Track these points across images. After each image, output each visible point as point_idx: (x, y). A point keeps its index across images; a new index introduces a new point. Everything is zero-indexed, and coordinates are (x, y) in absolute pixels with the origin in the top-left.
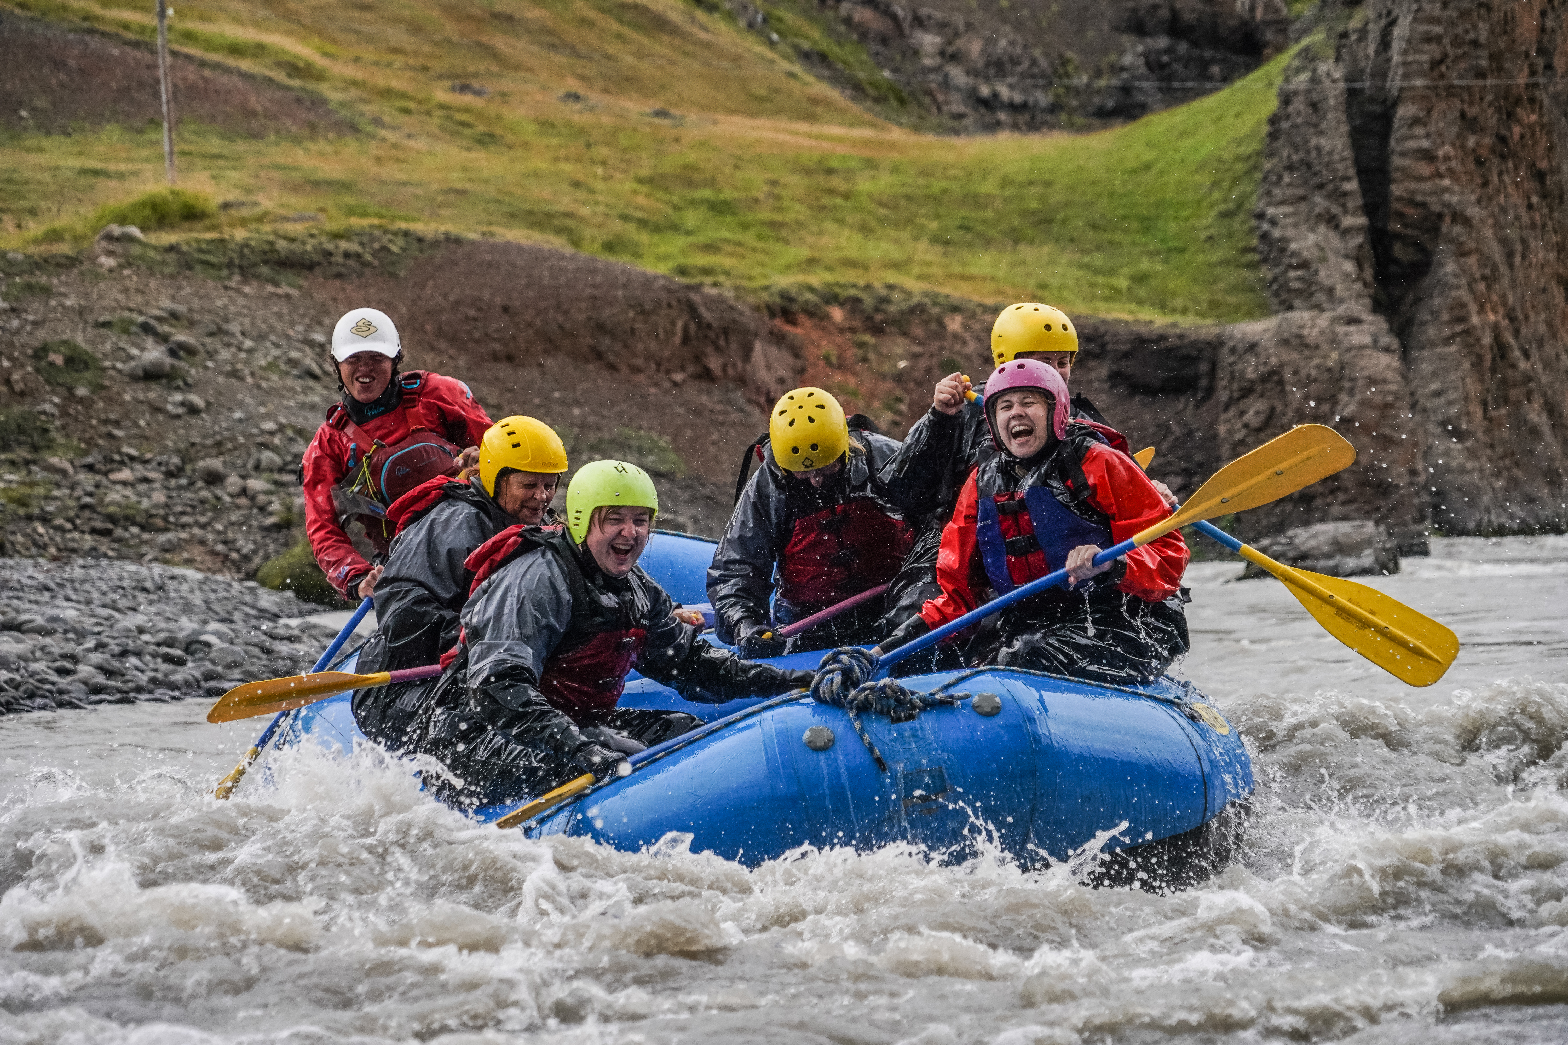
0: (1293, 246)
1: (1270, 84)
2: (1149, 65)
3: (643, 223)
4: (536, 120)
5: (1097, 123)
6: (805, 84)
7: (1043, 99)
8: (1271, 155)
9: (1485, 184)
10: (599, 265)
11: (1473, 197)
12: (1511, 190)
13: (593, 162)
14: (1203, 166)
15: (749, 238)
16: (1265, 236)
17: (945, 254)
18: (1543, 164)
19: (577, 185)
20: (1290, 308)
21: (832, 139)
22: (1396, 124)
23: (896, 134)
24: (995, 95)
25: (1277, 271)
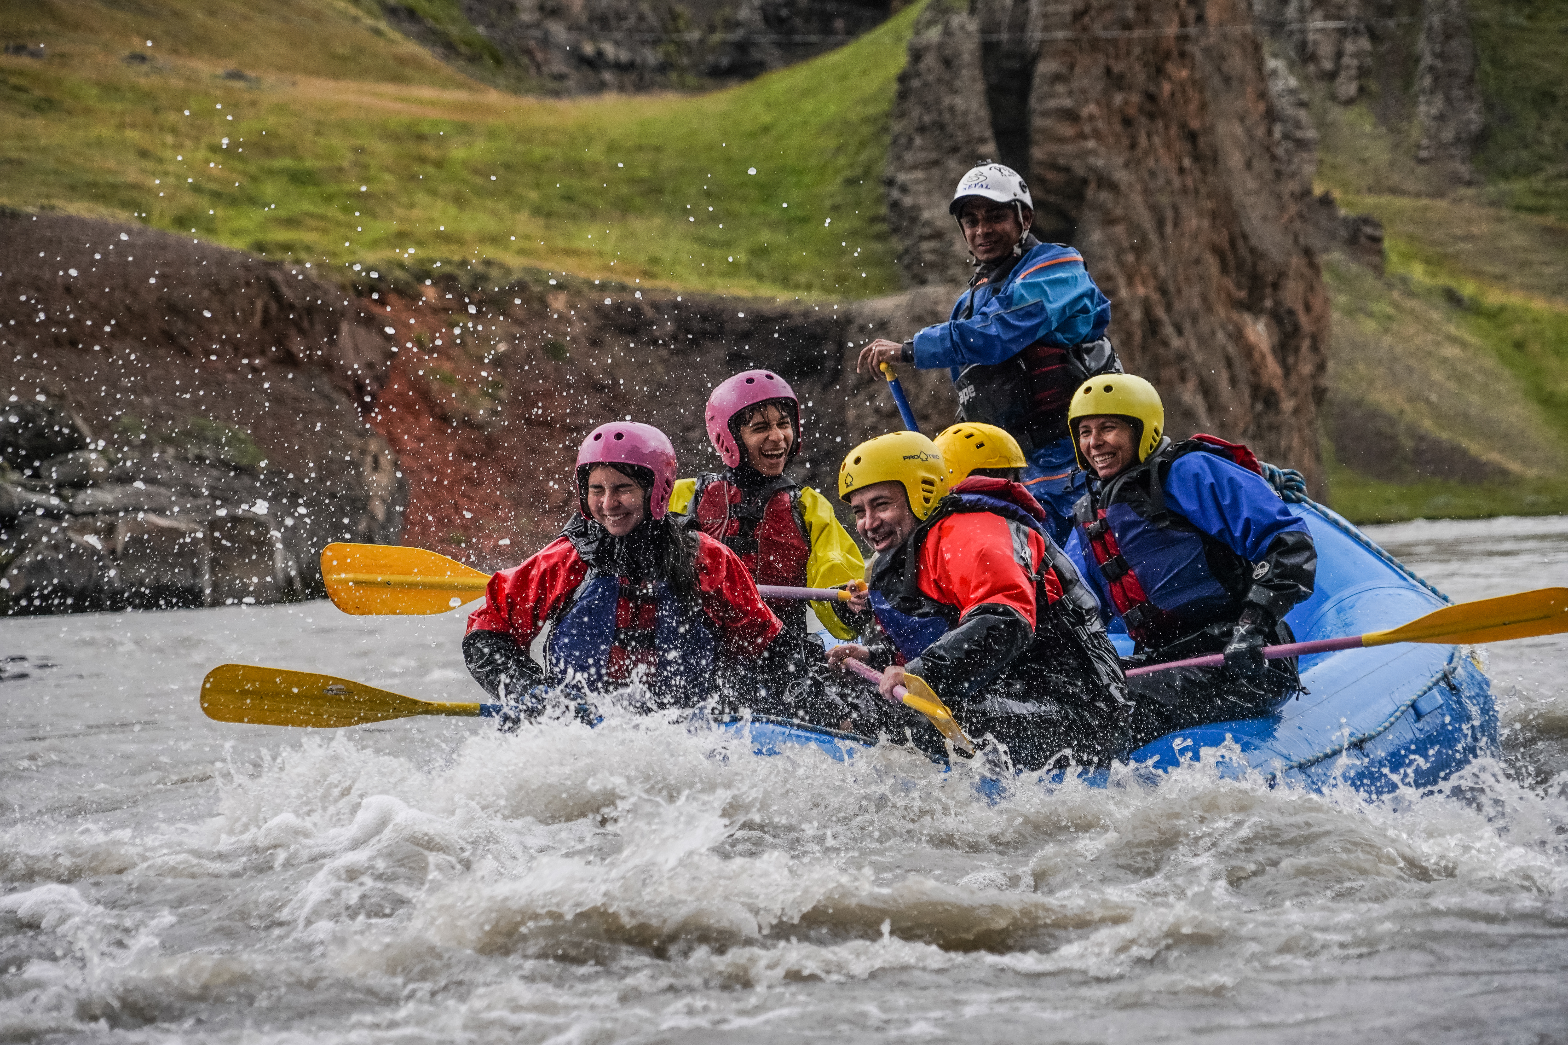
0: (926, 215)
1: (899, 39)
2: (767, 19)
3: (217, 196)
4: (98, 84)
5: (707, 82)
6: (392, 42)
7: (651, 56)
8: (902, 115)
9: (1133, 146)
10: (171, 241)
11: (1120, 161)
12: (1161, 151)
13: (161, 128)
14: (827, 128)
15: (333, 211)
16: (895, 205)
17: (547, 227)
18: (1195, 124)
19: (144, 154)
20: (923, 282)
21: (420, 102)
22: (1037, 81)
23: (493, 97)
24: (600, 54)
25: (908, 242)
